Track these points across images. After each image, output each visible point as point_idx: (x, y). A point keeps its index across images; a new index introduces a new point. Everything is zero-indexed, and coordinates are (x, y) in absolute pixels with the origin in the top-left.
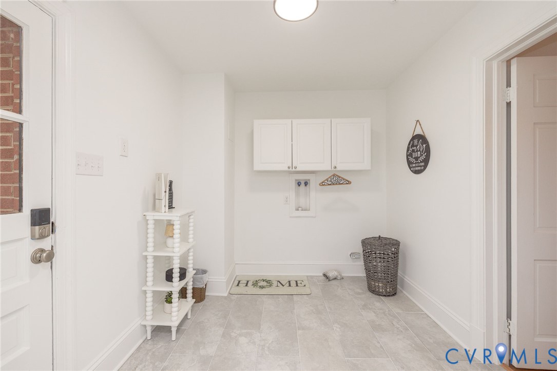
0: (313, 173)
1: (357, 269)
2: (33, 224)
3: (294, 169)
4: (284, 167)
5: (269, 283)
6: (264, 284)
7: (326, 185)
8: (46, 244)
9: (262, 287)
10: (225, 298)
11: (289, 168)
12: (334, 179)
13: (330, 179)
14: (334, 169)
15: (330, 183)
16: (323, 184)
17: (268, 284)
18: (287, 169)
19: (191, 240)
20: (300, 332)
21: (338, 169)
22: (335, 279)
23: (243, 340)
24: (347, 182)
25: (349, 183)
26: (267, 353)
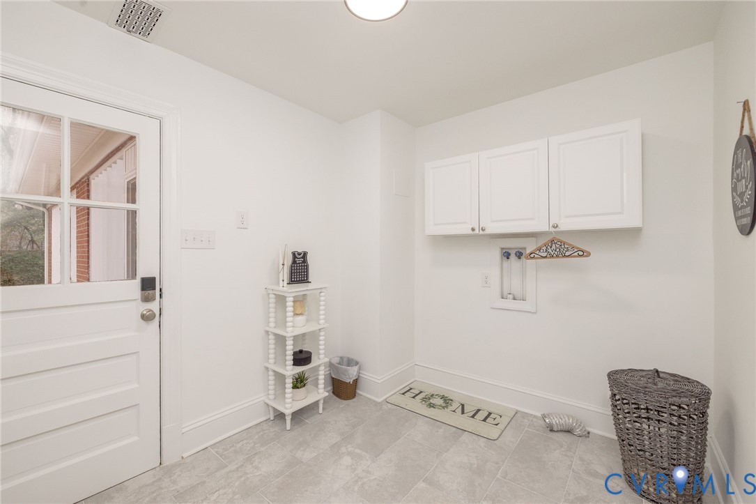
0: (532, 237)
1: (600, 421)
2: (143, 289)
3: (481, 232)
4: (466, 230)
5: (447, 401)
6: (438, 401)
7: (537, 258)
8: (154, 306)
9: (432, 406)
10: (376, 404)
11: (473, 230)
12: (554, 247)
13: (545, 248)
14: (553, 230)
15: (544, 255)
16: (532, 256)
17: (444, 405)
18: (470, 232)
19: (322, 322)
20: (421, 485)
21: (562, 228)
22: (569, 431)
23: (347, 460)
24: (581, 253)
25: (584, 254)
26: (356, 488)
